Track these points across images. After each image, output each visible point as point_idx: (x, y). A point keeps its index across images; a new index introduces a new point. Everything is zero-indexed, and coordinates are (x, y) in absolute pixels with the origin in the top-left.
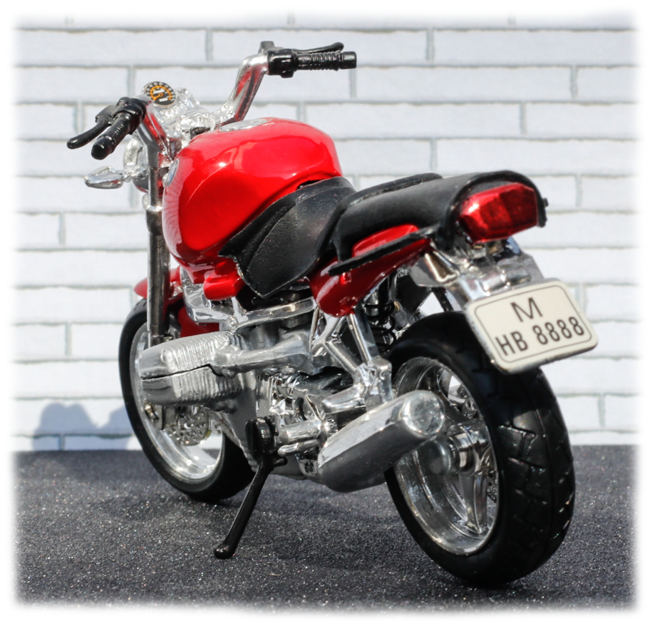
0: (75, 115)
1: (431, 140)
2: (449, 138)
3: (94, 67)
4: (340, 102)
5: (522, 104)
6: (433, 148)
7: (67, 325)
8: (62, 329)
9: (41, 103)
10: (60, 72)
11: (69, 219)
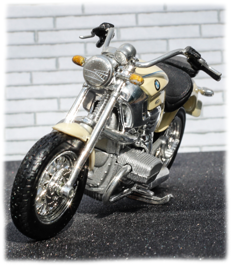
0: (35, 35)
1: (167, 40)
2: (173, 39)
3: (41, 17)
4: (132, 27)
5: (200, 25)
6: (168, 42)
7: (35, 113)
8: (32, 115)
9: (22, 31)
10: (28, 20)
11: (34, 74)
